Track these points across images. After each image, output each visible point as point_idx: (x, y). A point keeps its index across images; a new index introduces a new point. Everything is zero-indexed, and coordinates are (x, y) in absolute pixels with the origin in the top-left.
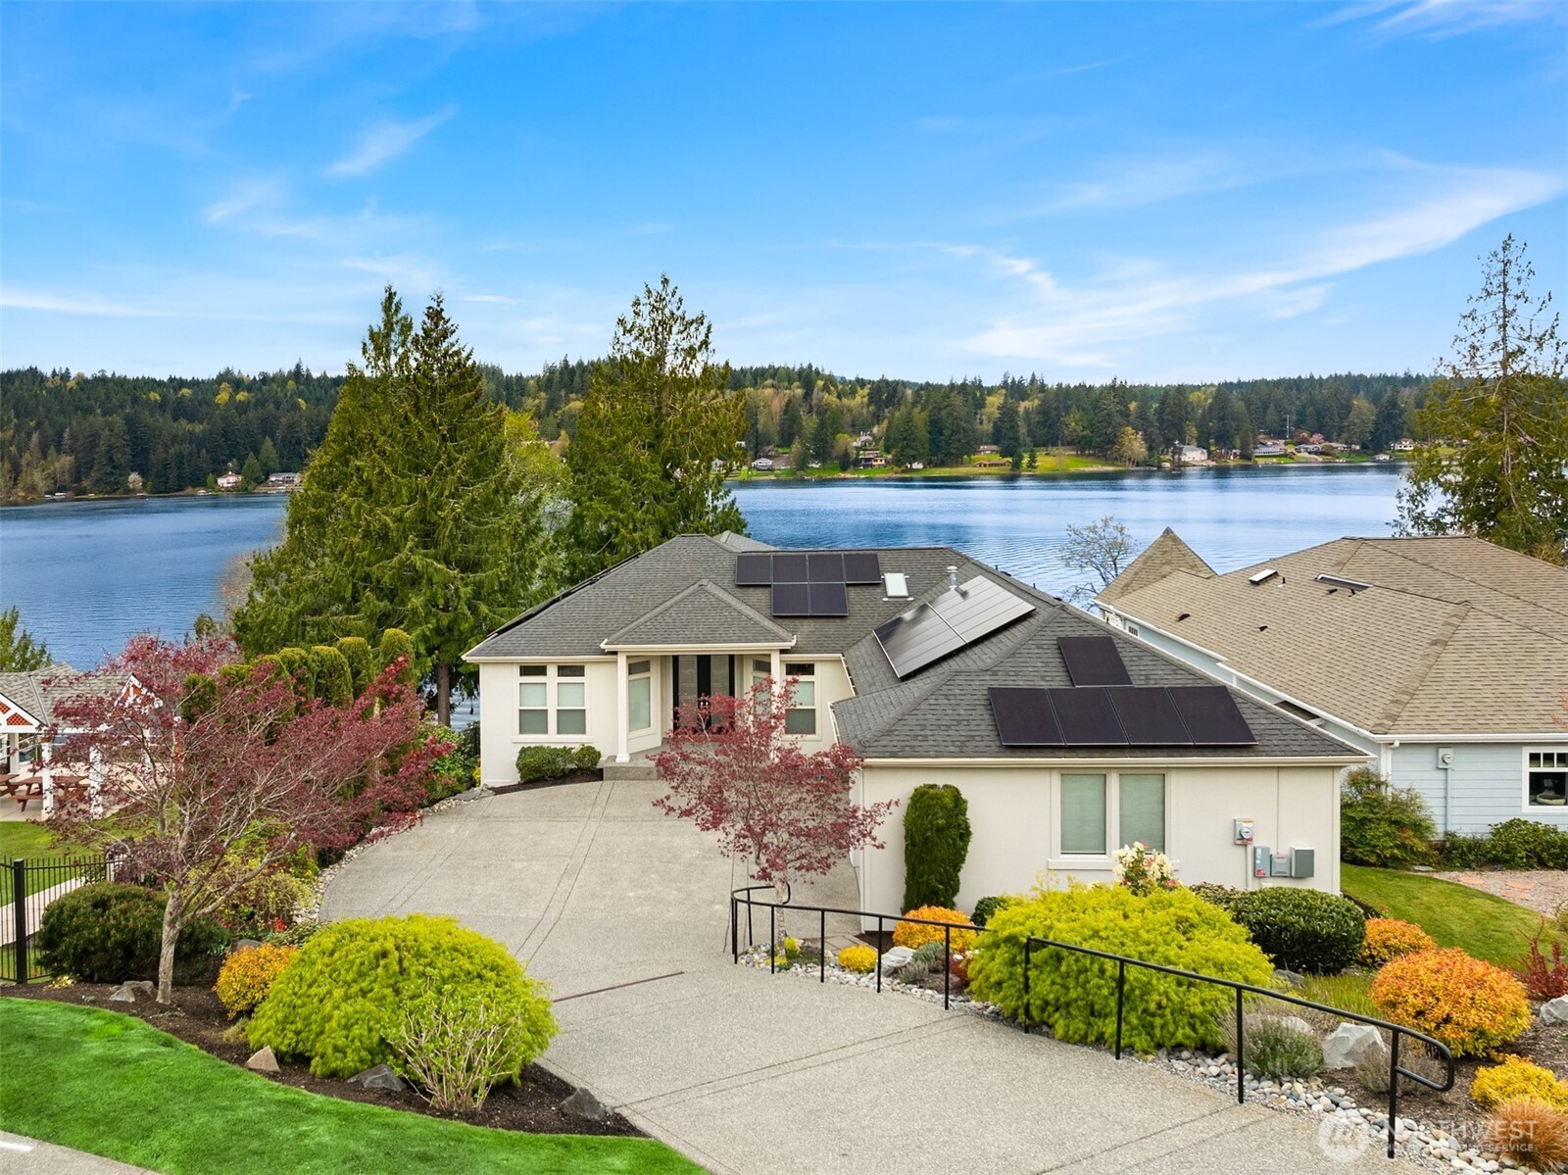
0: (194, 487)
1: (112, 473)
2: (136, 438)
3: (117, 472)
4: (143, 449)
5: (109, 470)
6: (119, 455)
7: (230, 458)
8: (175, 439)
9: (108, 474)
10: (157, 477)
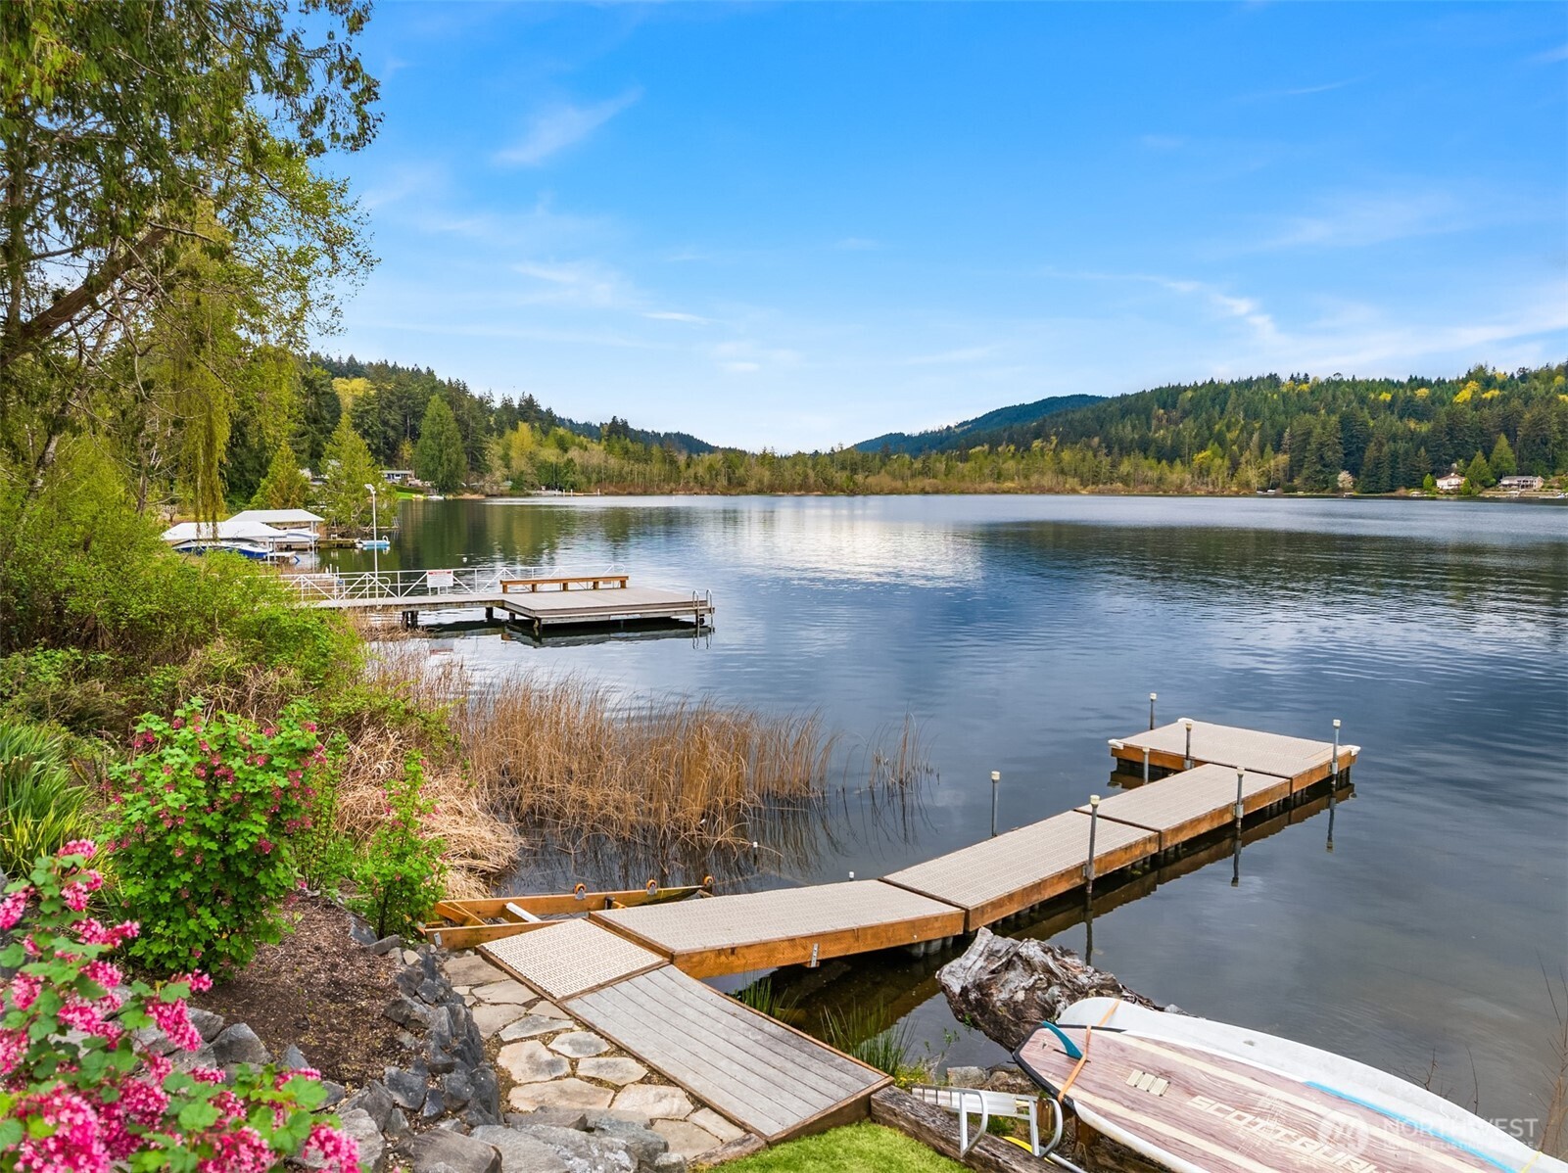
0: (1408, 488)
1: (1321, 472)
2: (1352, 436)
3: (1327, 470)
4: (1359, 449)
5: (1319, 467)
6: (1330, 453)
7: (1454, 459)
8: (1394, 438)
9: (1317, 472)
10: (1367, 476)
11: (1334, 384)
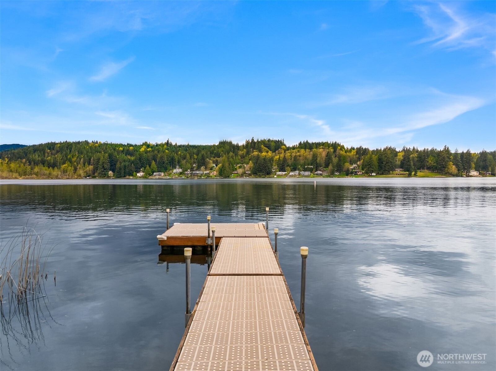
0: (129, 176)
1: (103, 171)
2: (112, 160)
3: (105, 171)
4: (114, 164)
5: (103, 170)
6: (106, 165)
7: (142, 167)
8: (124, 161)
9: (102, 171)
10: (117, 172)
11: (106, 144)
